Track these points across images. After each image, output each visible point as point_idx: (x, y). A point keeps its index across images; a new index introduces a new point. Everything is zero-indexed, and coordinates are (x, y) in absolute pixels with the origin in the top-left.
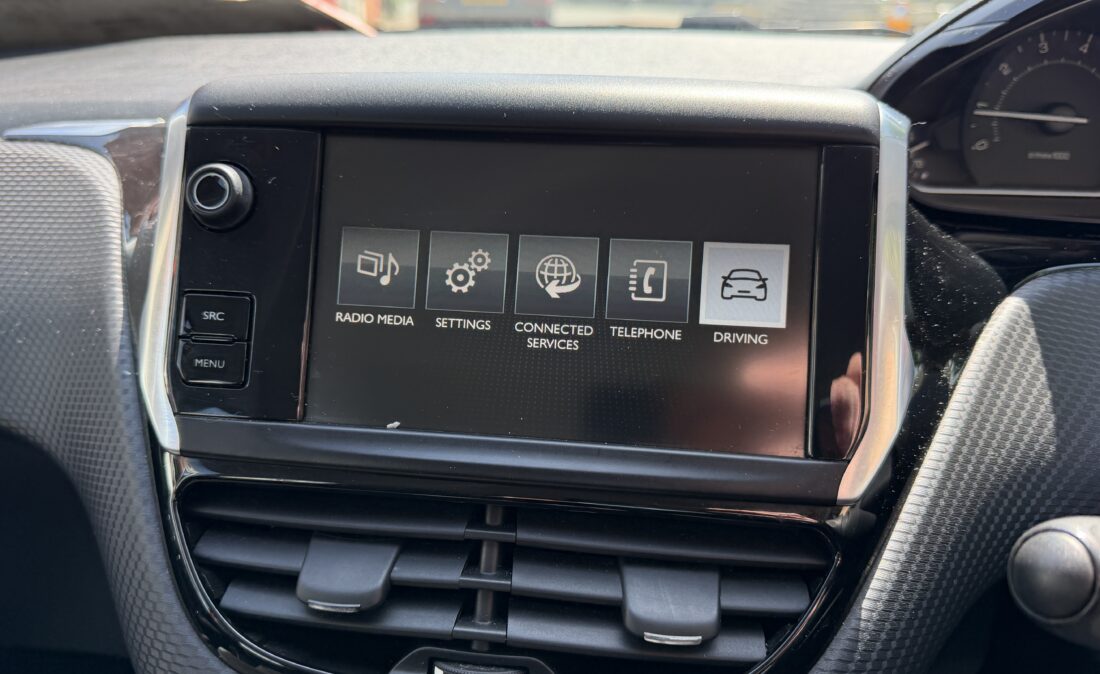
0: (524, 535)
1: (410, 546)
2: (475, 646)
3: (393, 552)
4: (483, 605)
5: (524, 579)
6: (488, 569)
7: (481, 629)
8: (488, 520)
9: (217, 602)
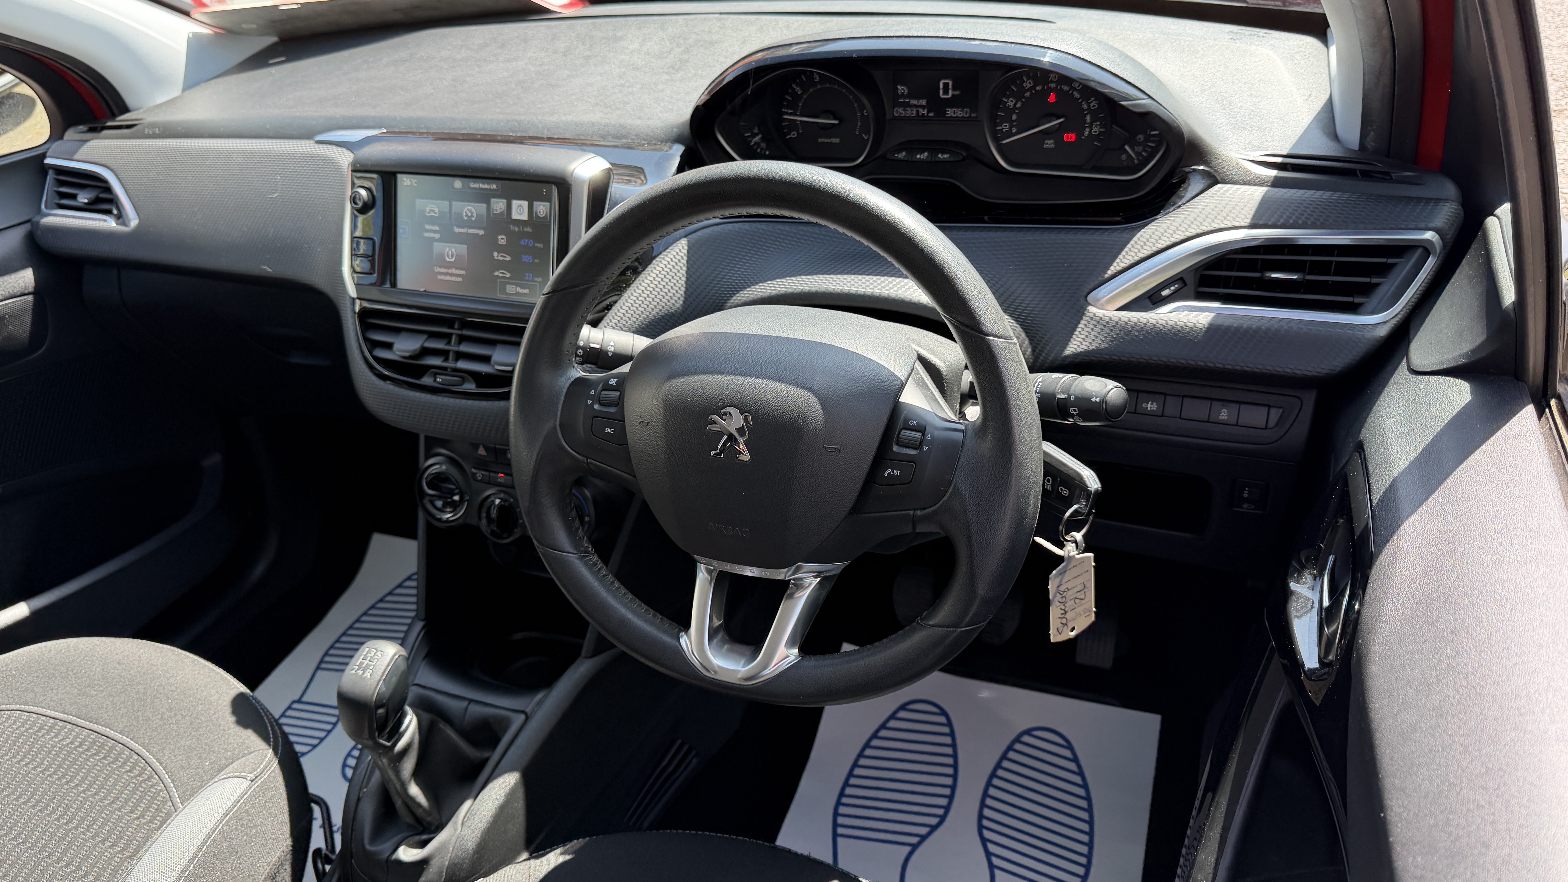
0: (465, 332)
1: (432, 335)
2: (449, 370)
3: (425, 337)
4: (451, 356)
5: (465, 348)
6: (455, 343)
7: (450, 364)
8: (456, 327)
9: (370, 353)
